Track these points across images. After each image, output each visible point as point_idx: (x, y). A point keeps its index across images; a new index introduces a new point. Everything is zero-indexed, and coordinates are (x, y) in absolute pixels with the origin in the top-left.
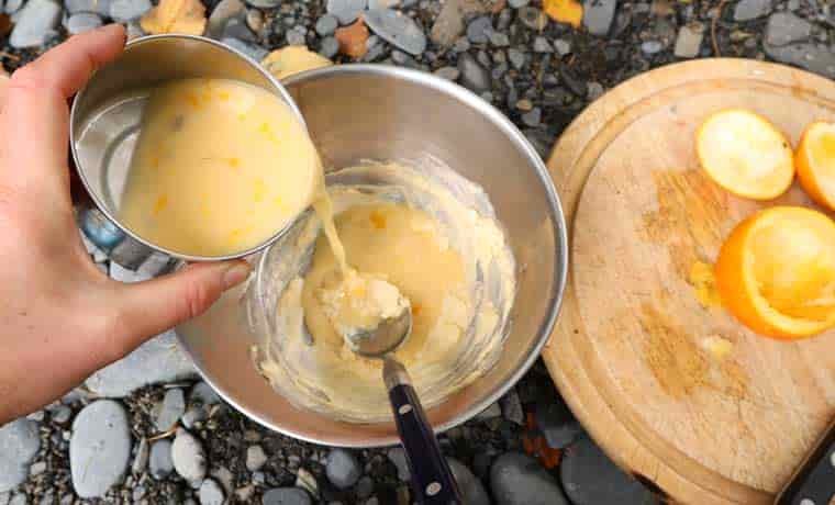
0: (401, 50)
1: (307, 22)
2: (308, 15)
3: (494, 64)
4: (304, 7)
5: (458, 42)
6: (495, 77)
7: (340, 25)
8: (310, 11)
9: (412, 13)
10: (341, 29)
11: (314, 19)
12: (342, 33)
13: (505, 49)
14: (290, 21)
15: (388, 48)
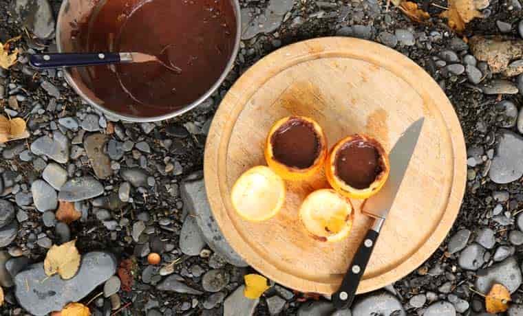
0: (94, 198)
1: (40, 228)
2: (36, 224)
3: (137, 161)
4: (29, 223)
5: (113, 167)
6: (145, 167)
7: (54, 211)
8: (34, 221)
9: (78, 175)
10: (57, 213)
11: (41, 223)
12: (60, 214)
13: (134, 148)
14: (32, 236)
15: (88, 204)
